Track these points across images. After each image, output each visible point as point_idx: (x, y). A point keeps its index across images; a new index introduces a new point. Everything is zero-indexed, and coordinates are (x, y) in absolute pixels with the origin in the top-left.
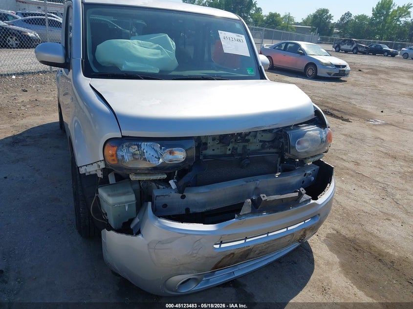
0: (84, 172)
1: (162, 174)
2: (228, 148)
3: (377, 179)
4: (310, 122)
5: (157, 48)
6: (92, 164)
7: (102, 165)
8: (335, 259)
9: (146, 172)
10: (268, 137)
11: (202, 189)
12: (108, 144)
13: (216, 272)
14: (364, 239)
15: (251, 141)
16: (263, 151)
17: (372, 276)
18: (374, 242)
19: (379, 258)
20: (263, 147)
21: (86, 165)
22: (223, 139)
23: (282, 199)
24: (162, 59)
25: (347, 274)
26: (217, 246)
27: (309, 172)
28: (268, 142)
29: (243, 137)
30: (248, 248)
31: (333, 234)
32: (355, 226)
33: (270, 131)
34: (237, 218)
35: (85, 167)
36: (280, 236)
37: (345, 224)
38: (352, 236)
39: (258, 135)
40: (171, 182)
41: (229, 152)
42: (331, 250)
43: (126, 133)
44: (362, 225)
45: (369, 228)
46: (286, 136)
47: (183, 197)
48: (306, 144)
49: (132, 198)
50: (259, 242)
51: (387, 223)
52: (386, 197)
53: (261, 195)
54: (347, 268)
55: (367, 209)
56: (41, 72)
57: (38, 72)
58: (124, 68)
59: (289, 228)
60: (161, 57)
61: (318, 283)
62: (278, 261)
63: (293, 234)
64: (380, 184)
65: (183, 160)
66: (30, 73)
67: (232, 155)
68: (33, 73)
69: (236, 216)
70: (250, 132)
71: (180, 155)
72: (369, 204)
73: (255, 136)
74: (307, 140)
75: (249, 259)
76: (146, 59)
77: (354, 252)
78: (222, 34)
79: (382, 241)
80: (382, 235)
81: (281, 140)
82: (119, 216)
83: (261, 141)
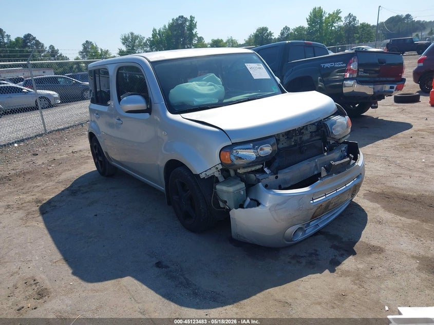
0: (204, 176)
1: (259, 164)
2: (293, 140)
3: (378, 154)
4: (335, 114)
5: (211, 85)
6: (210, 169)
7: (220, 167)
8: (377, 205)
9: (251, 165)
10: (313, 128)
11: (286, 170)
12: (222, 152)
13: (311, 223)
14: (389, 191)
15: (305, 133)
16: (313, 139)
17: (406, 209)
18: (397, 191)
19: (405, 198)
20: (311, 136)
21: (206, 171)
22: (288, 134)
23: (342, 164)
24: (217, 92)
25: (389, 211)
26: (312, 202)
27: (343, 149)
28: (314, 132)
29: (300, 131)
30: (328, 201)
31: (367, 193)
32: (379, 185)
33: (313, 124)
34: (320, 180)
35: (205, 173)
36: (343, 191)
37: (371, 186)
38: (380, 191)
39: (308, 128)
40: (266, 169)
41: (293, 144)
42: (371, 202)
43: (234, 141)
44: (384, 184)
45: (389, 184)
46: (326, 126)
47: (277, 177)
48: (339, 129)
49: (243, 185)
50: (334, 196)
51: (399, 179)
52: (390, 164)
53: (331, 162)
54: (387, 208)
55: (382, 174)
56: (37, 135)
57: (36, 136)
58: (195, 104)
59: (347, 186)
60: (216, 90)
61: (374, 220)
62: (341, 215)
63: (350, 189)
64: (382, 157)
65: (271, 152)
66: (29, 138)
67: (295, 145)
68: (31, 138)
69: (319, 178)
70: (304, 127)
71: (267, 150)
72: (382, 171)
73: (307, 129)
74: (338, 126)
75: (329, 210)
76: (207, 94)
77: (387, 199)
78: (249, 66)
79: (402, 190)
80: (400, 186)
81: (322, 129)
82: (237, 199)
83: (311, 132)
